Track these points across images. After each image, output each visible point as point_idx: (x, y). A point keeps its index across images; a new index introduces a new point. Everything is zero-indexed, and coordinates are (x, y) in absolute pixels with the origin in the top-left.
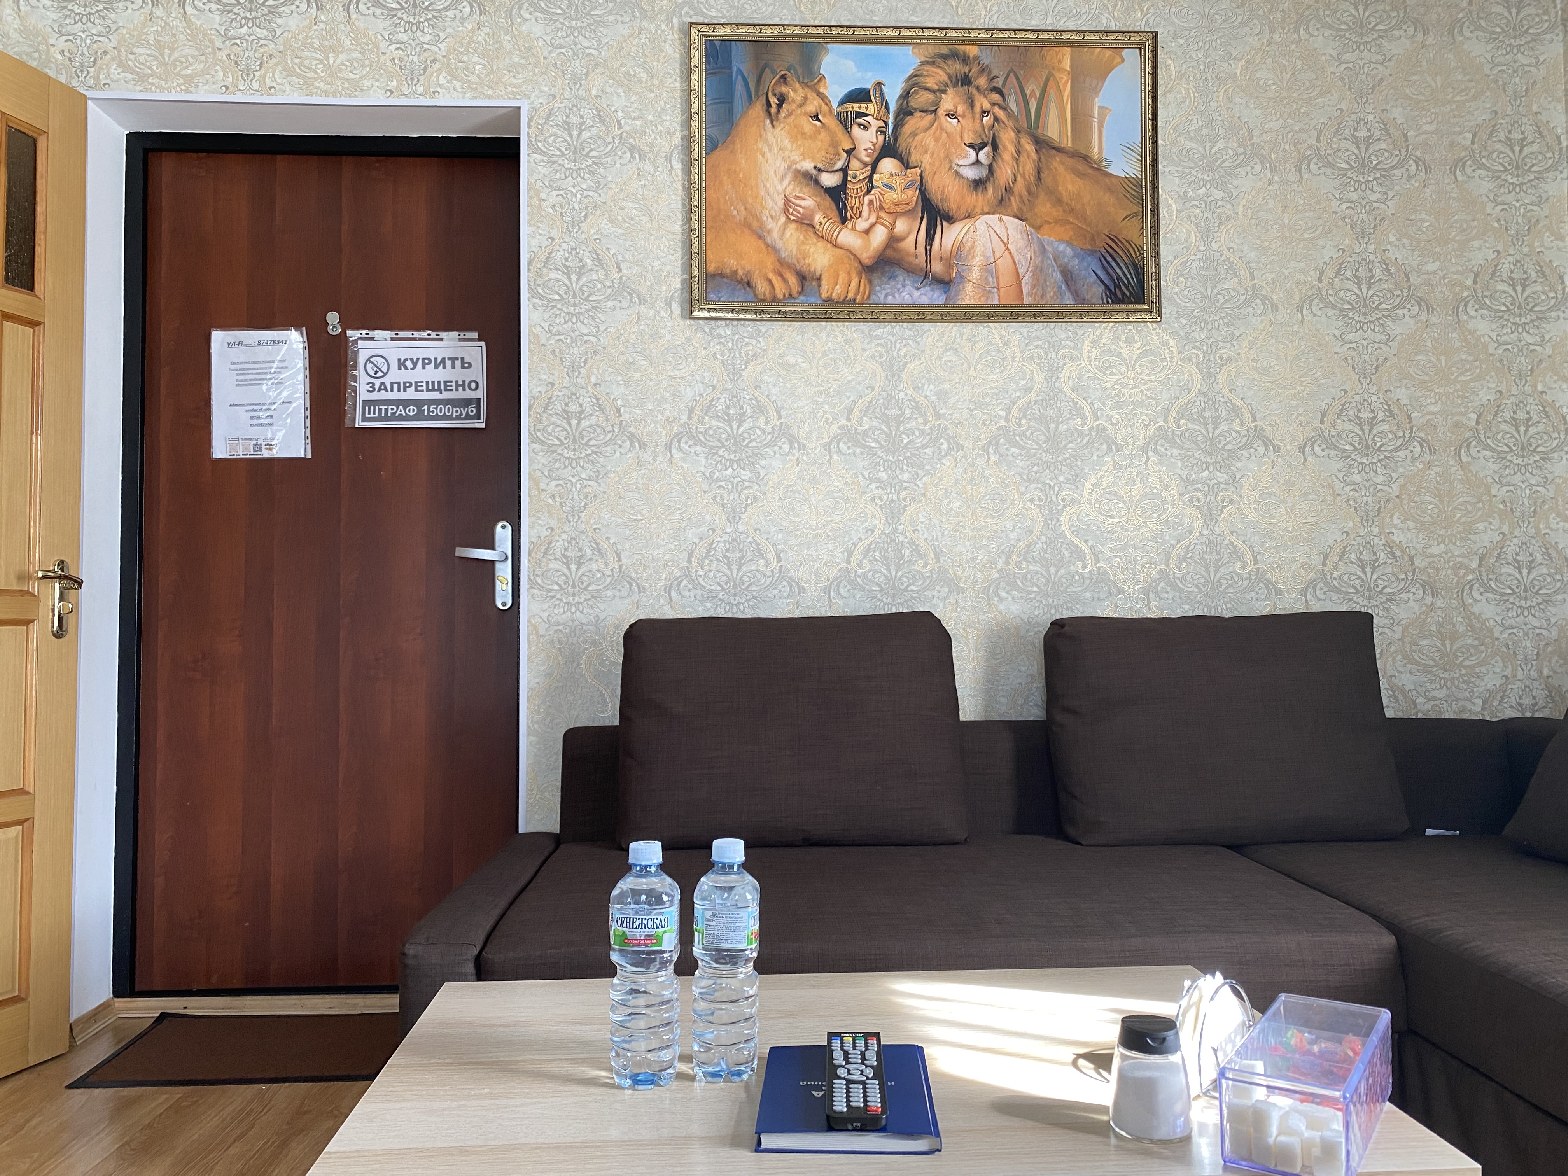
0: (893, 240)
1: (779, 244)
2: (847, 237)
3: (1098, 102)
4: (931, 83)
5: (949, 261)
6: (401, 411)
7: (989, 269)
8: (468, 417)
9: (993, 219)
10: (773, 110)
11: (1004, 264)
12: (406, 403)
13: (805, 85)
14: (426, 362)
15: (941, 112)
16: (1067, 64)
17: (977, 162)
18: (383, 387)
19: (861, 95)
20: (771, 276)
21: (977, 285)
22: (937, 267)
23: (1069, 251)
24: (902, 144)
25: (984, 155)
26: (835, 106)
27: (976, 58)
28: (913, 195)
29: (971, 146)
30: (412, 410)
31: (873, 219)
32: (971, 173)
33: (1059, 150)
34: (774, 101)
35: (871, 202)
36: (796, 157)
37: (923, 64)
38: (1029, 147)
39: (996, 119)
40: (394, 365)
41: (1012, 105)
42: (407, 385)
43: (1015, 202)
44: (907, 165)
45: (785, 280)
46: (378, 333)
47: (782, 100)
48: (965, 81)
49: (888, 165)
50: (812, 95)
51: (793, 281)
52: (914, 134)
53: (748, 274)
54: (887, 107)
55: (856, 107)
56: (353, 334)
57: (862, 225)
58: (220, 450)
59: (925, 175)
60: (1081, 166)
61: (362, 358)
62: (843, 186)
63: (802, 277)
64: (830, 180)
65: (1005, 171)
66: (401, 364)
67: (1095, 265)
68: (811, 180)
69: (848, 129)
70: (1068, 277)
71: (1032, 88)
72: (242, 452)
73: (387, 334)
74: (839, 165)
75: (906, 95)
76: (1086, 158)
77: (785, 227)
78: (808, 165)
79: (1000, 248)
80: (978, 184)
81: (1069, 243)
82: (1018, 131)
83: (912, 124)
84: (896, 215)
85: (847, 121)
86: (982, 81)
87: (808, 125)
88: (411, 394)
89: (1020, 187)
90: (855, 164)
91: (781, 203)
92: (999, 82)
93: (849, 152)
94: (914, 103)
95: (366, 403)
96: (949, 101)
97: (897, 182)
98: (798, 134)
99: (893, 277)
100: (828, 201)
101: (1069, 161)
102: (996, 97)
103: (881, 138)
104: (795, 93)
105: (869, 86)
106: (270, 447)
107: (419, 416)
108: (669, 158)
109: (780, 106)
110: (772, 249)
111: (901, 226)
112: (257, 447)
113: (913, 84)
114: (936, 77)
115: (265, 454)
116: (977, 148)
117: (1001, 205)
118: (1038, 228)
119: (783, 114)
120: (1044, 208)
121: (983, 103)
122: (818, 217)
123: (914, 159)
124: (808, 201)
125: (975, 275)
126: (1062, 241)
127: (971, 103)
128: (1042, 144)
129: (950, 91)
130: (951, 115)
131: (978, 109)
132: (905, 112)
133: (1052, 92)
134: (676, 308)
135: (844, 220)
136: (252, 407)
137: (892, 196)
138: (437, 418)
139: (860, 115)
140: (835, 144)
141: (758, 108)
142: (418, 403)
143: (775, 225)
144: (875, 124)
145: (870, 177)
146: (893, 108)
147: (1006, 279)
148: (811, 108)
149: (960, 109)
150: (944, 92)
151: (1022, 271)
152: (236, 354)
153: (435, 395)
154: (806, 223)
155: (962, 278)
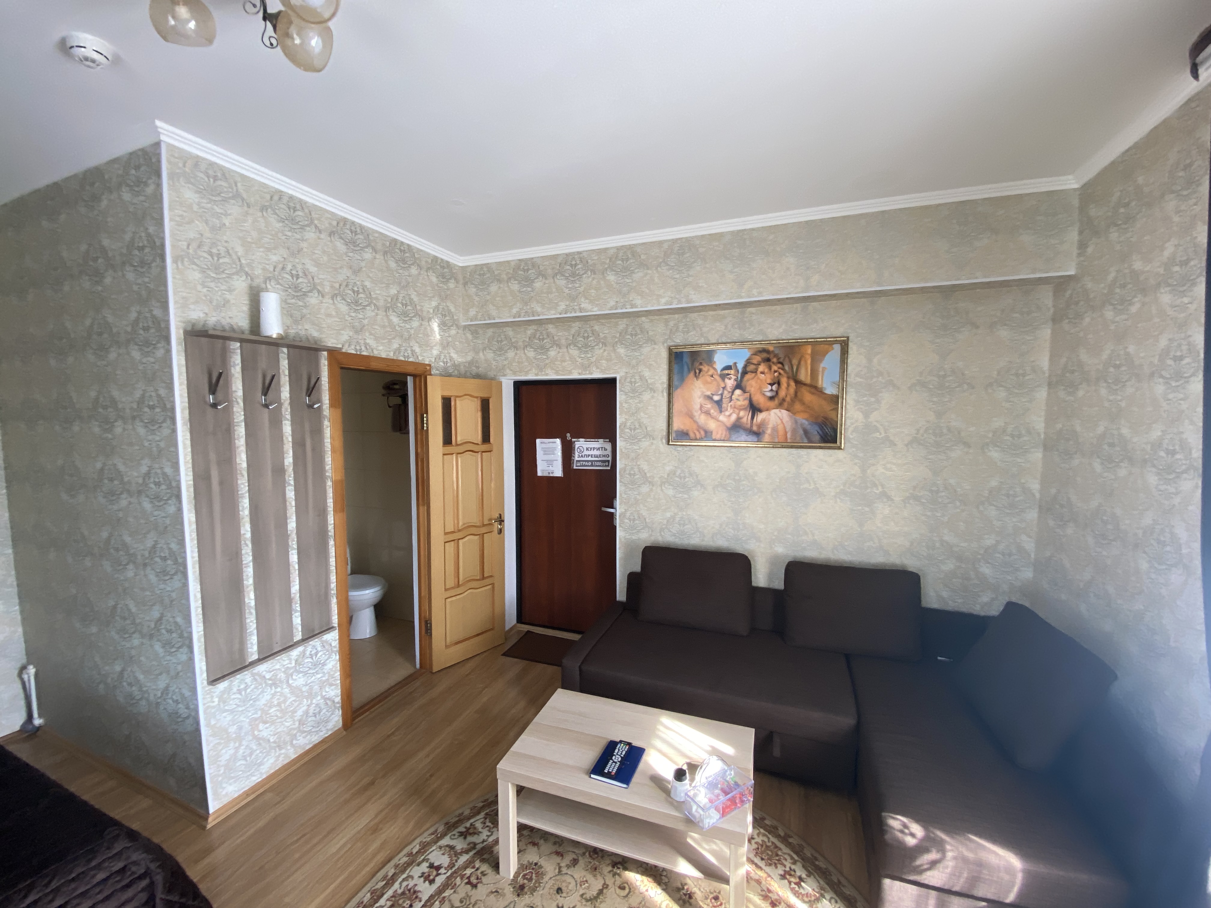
0: (739, 419)
1: (698, 421)
2: (722, 418)
3: (822, 365)
4: (755, 361)
5: (759, 426)
6: (587, 464)
7: (775, 429)
8: (606, 466)
9: (777, 411)
10: (697, 374)
11: (780, 427)
12: (588, 461)
13: (708, 365)
14: (594, 449)
15: (758, 372)
16: (809, 351)
17: (772, 390)
18: (582, 456)
19: (729, 368)
20: (696, 431)
21: (769, 435)
22: (755, 428)
23: (807, 423)
24: (743, 384)
25: (774, 387)
26: (719, 372)
27: (773, 351)
28: (746, 403)
29: (770, 384)
30: (590, 464)
31: (731, 411)
32: (769, 394)
33: (805, 385)
34: (697, 371)
35: (731, 406)
36: (704, 390)
37: (752, 355)
38: (792, 384)
39: (780, 374)
40: (585, 449)
41: (787, 368)
42: (589, 456)
43: (786, 404)
44: (744, 391)
45: (700, 433)
46: (581, 440)
47: (700, 371)
48: (768, 360)
49: (738, 392)
50: (711, 368)
51: (702, 433)
52: (748, 381)
53: (688, 431)
54: (738, 371)
55: (726, 372)
56: (573, 440)
57: (727, 413)
58: (539, 474)
59: (752, 396)
60: (813, 390)
61: (577, 447)
62: (721, 400)
63: (706, 432)
64: (716, 398)
65: (782, 393)
66: (587, 449)
67: (817, 428)
68: (710, 398)
69: (723, 380)
70: (806, 432)
71: (795, 362)
72: (546, 474)
73: (583, 440)
74: (720, 392)
75: (745, 367)
76: (816, 388)
77: (700, 415)
78: (709, 393)
79: (779, 422)
80: (772, 398)
81: (806, 419)
82: (788, 378)
83: (747, 377)
84: (741, 410)
85: (723, 377)
86: (775, 360)
87: (709, 379)
88: (590, 459)
89: (788, 399)
90: (726, 392)
91: (699, 406)
92: (781, 360)
93: (724, 388)
94: (748, 369)
95: (578, 461)
96: (762, 368)
97: (741, 398)
98: (706, 383)
99: (738, 432)
100: (716, 406)
101: (808, 388)
102: (780, 365)
103: (735, 383)
104: (705, 368)
105: (731, 364)
106: (552, 473)
107: (592, 465)
108: (662, 392)
109: (700, 373)
110: (695, 422)
111: (742, 413)
112: (549, 473)
113: (748, 362)
114: (757, 359)
115: (551, 475)
116: (772, 385)
117: (780, 405)
118: (794, 414)
119: (701, 375)
120: (798, 406)
121: (775, 368)
122: (712, 411)
123: (748, 389)
124: (708, 405)
125: (769, 431)
126: (803, 419)
127: (770, 368)
128: (798, 382)
129: (762, 364)
130: (762, 373)
131: (773, 370)
132: (745, 372)
133: (802, 363)
134: (664, 441)
135: (721, 412)
136: (547, 461)
137: (739, 403)
138: (597, 466)
139: (728, 374)
140: (718, 385)
141: (692, 374)
142: (592, 461)
143: (697, 414)
144: (733, 377)
145: (731, 397)
146: (740, 371)
147: (781, 432)
148: (710, 373)
149: (766, 370)
150: (759, 364)
151: (787, 430)
152: (544, 446)
153: (597, 459)
154: (708, 413)
155: (764, 432)
